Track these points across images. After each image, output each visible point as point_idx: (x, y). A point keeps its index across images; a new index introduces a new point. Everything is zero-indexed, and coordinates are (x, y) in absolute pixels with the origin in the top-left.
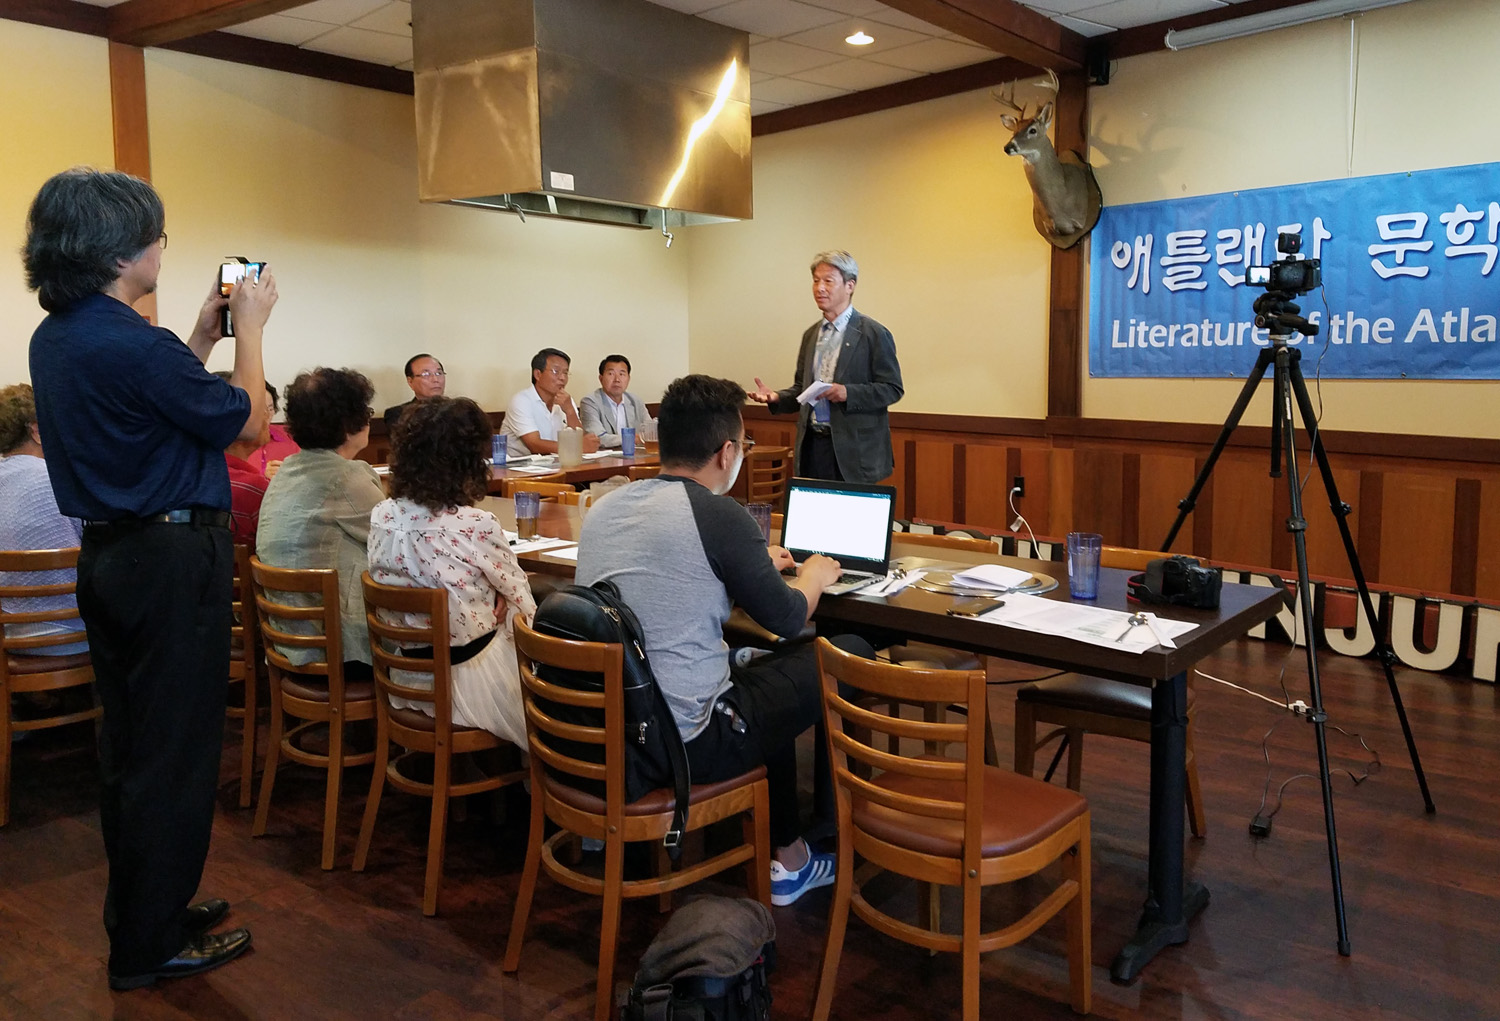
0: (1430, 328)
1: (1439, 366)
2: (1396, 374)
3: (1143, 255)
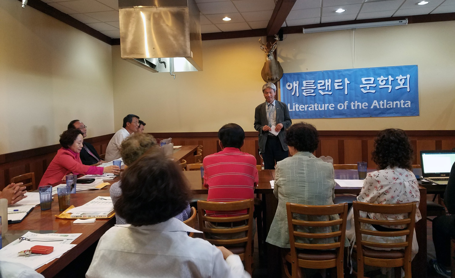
0: (377, 105)
1: (380, 114)
2: (368, 116)
3: (296, 86)
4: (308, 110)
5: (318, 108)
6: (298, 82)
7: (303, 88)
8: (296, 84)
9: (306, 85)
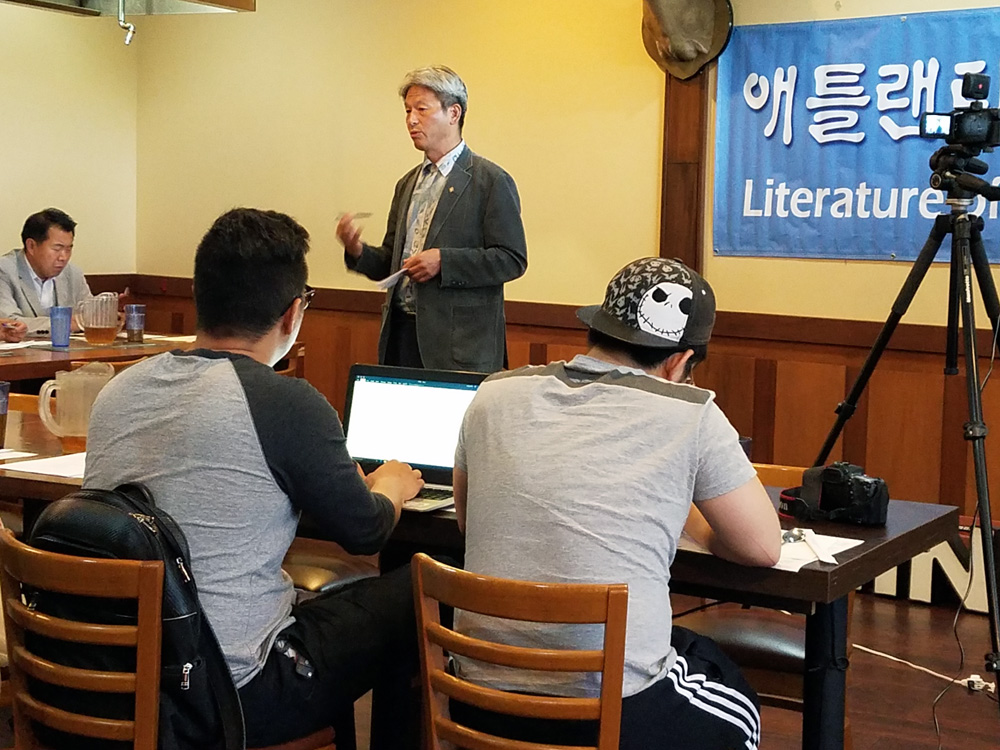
3: (784, 93)
4: (826, 212)
5: (868, 207)
6: (792, 71)
7: (813, 103)
8: (785, 80)
9: (829, 85)
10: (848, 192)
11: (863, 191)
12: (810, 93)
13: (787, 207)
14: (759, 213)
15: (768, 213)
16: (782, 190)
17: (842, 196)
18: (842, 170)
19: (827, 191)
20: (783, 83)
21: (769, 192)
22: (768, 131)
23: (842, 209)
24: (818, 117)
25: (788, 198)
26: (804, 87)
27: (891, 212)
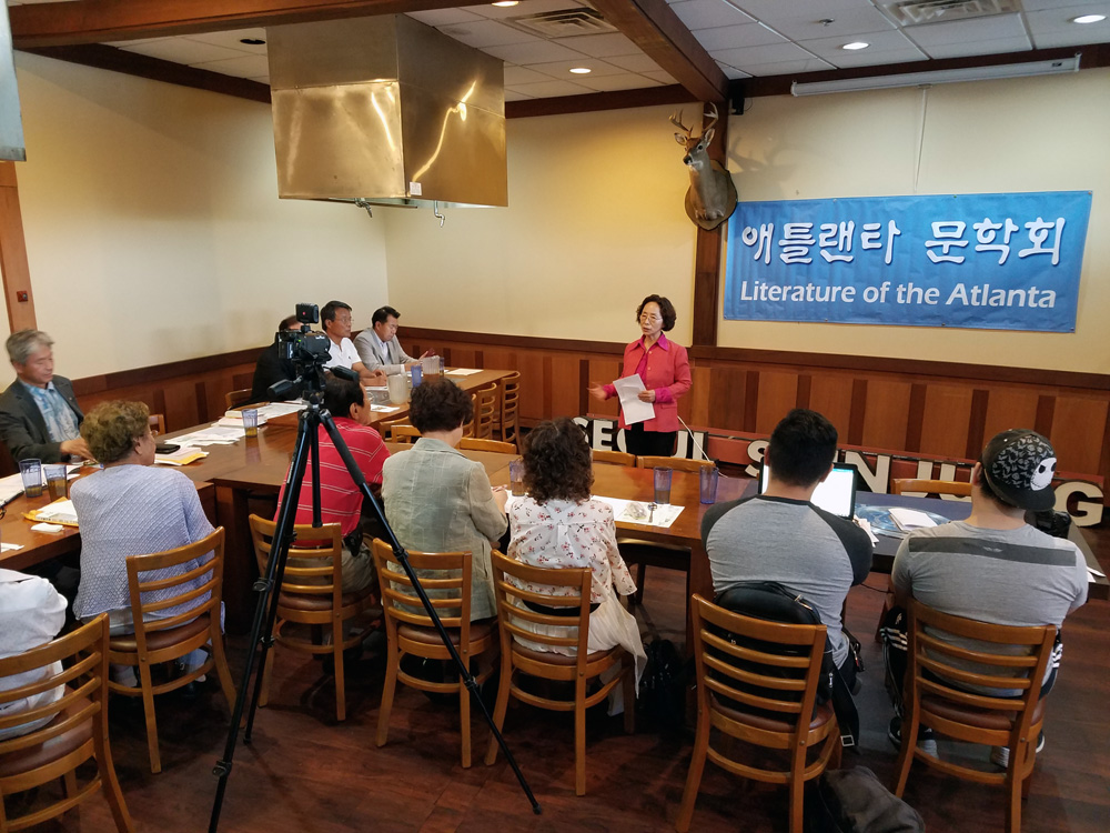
0: (963, 295)
1: (966, 320)
2: (939, 324)
3: (766, 237)
4: (789, 298)
5: (813, 295)
6: (771, 226)
7: (784, 242)
8: (766, 230)
9: (792, 233)
10: (802, 288)
11: (810, 288)
12: (782, 237)
13: (766, 295)
14: (750, 299)
15: (755, 299)
16: (764, 287)
17: (798, 290)
18: (799, 277)
19: (790, 288)
20: (765, 232)
21: (756, 288)
22: (756, 257)
23: (798, 296)
24: (785, 250)
25: (767, 291)
26: (777, 234)
27: (826, 299)
